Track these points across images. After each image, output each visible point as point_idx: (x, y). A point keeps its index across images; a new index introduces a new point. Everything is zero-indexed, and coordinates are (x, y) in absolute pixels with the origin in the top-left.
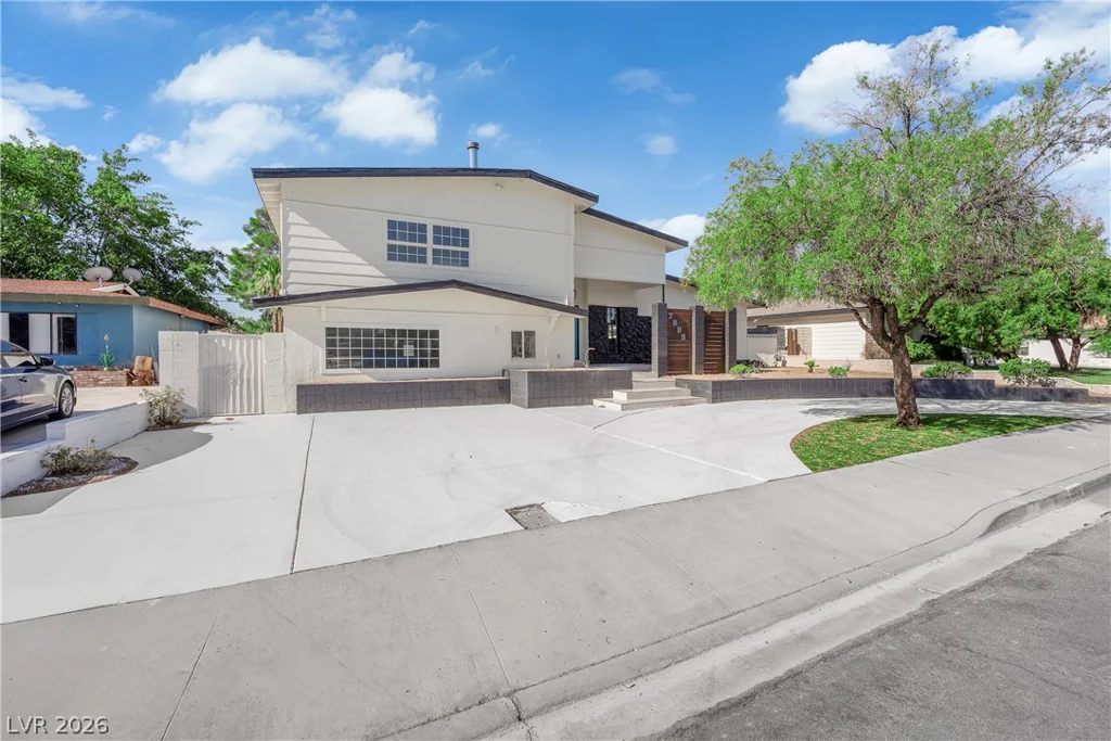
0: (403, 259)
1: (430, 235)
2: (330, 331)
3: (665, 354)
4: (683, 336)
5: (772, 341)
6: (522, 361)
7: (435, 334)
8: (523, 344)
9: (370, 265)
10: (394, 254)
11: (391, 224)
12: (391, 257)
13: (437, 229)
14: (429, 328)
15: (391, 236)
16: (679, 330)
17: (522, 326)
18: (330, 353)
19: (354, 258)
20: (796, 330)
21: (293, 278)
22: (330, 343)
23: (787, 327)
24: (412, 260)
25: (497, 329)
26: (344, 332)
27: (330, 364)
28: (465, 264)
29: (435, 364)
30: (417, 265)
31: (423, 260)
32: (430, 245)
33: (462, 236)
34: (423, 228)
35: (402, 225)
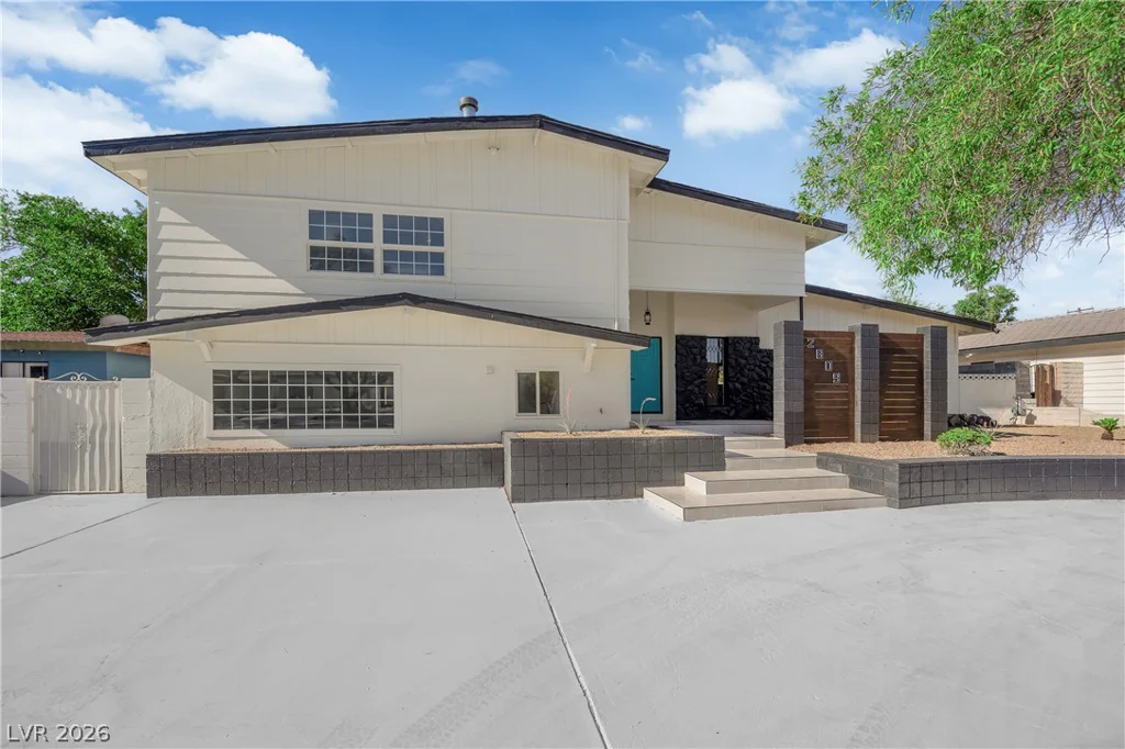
0: (333, 267)
1: (378, 229)
2: (219, 376)
3: (799, 407)
4: (837, 377)
5: (1006, 385)
6: (536, 418)
7: (386, 377)
8: (538, 394)
9: (281, 278)
10: (320, 260)
11: (315, 216)
12: (316, 265)
13: (389, 220)
14: (377, 369)
15: (315, 233)
16: (829, 366)
17: (536, 365)
18: (220, 407)
19: (254, 268)
20: (1052, 368)
21: (164, 300)
22: (219, 393)
23: (1033, 363)
24: (350, 267)
25: (491, 370)
26: (240, 376)
27: (220, 423)
28: (439, 271)
29: (387, 422)
30: (359, 275)
31: (368, 268)
32: (378, 245)
33: (432, 230)
34: (367, 219)
35: (333, 216)
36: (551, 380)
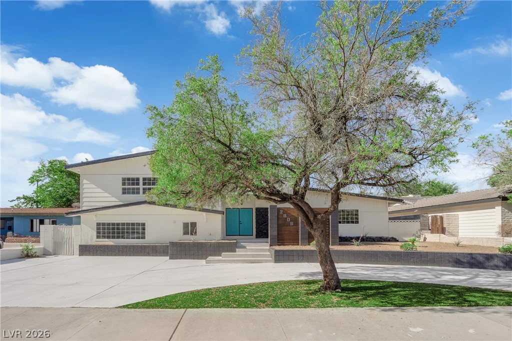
0: (129, 193)
1: (141, 182)
2: (98, 224)
3: (276, 233)
4: (292, 223)
6: (189, 237)
7: (144, 224)
8: (189, 229)
9: (113, 197)
10: (125, 192)
11: (124, 179)
12: (124, 193)
13: (144, 179)
14: (141, 222)
15: (124, 184)
16: (288, 220)
17: (189, 220)
18: (98, 233)
19: (107, 195)
21: (85, 204)
22: (98, 229)
24: (133, 193)
25: (175, 222)
26: (104, 224)
27: (98, 237)
29: (144, 238)
30: (136, 195)
31: (138, 193)
32: (141, 186)
34: (138, 179)
35: (128, 179)
36: (194, 225)
